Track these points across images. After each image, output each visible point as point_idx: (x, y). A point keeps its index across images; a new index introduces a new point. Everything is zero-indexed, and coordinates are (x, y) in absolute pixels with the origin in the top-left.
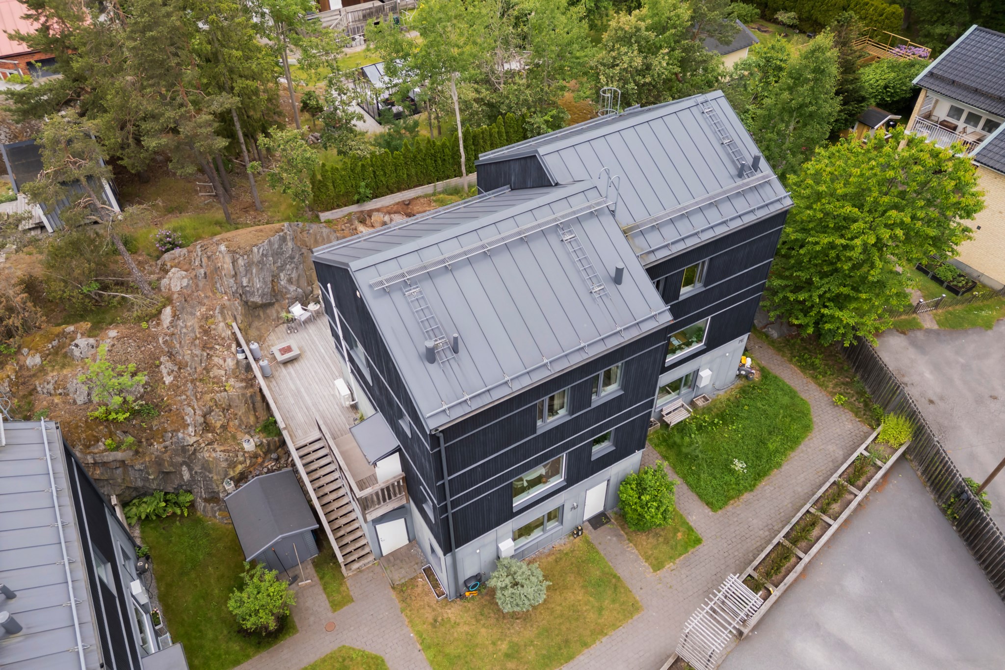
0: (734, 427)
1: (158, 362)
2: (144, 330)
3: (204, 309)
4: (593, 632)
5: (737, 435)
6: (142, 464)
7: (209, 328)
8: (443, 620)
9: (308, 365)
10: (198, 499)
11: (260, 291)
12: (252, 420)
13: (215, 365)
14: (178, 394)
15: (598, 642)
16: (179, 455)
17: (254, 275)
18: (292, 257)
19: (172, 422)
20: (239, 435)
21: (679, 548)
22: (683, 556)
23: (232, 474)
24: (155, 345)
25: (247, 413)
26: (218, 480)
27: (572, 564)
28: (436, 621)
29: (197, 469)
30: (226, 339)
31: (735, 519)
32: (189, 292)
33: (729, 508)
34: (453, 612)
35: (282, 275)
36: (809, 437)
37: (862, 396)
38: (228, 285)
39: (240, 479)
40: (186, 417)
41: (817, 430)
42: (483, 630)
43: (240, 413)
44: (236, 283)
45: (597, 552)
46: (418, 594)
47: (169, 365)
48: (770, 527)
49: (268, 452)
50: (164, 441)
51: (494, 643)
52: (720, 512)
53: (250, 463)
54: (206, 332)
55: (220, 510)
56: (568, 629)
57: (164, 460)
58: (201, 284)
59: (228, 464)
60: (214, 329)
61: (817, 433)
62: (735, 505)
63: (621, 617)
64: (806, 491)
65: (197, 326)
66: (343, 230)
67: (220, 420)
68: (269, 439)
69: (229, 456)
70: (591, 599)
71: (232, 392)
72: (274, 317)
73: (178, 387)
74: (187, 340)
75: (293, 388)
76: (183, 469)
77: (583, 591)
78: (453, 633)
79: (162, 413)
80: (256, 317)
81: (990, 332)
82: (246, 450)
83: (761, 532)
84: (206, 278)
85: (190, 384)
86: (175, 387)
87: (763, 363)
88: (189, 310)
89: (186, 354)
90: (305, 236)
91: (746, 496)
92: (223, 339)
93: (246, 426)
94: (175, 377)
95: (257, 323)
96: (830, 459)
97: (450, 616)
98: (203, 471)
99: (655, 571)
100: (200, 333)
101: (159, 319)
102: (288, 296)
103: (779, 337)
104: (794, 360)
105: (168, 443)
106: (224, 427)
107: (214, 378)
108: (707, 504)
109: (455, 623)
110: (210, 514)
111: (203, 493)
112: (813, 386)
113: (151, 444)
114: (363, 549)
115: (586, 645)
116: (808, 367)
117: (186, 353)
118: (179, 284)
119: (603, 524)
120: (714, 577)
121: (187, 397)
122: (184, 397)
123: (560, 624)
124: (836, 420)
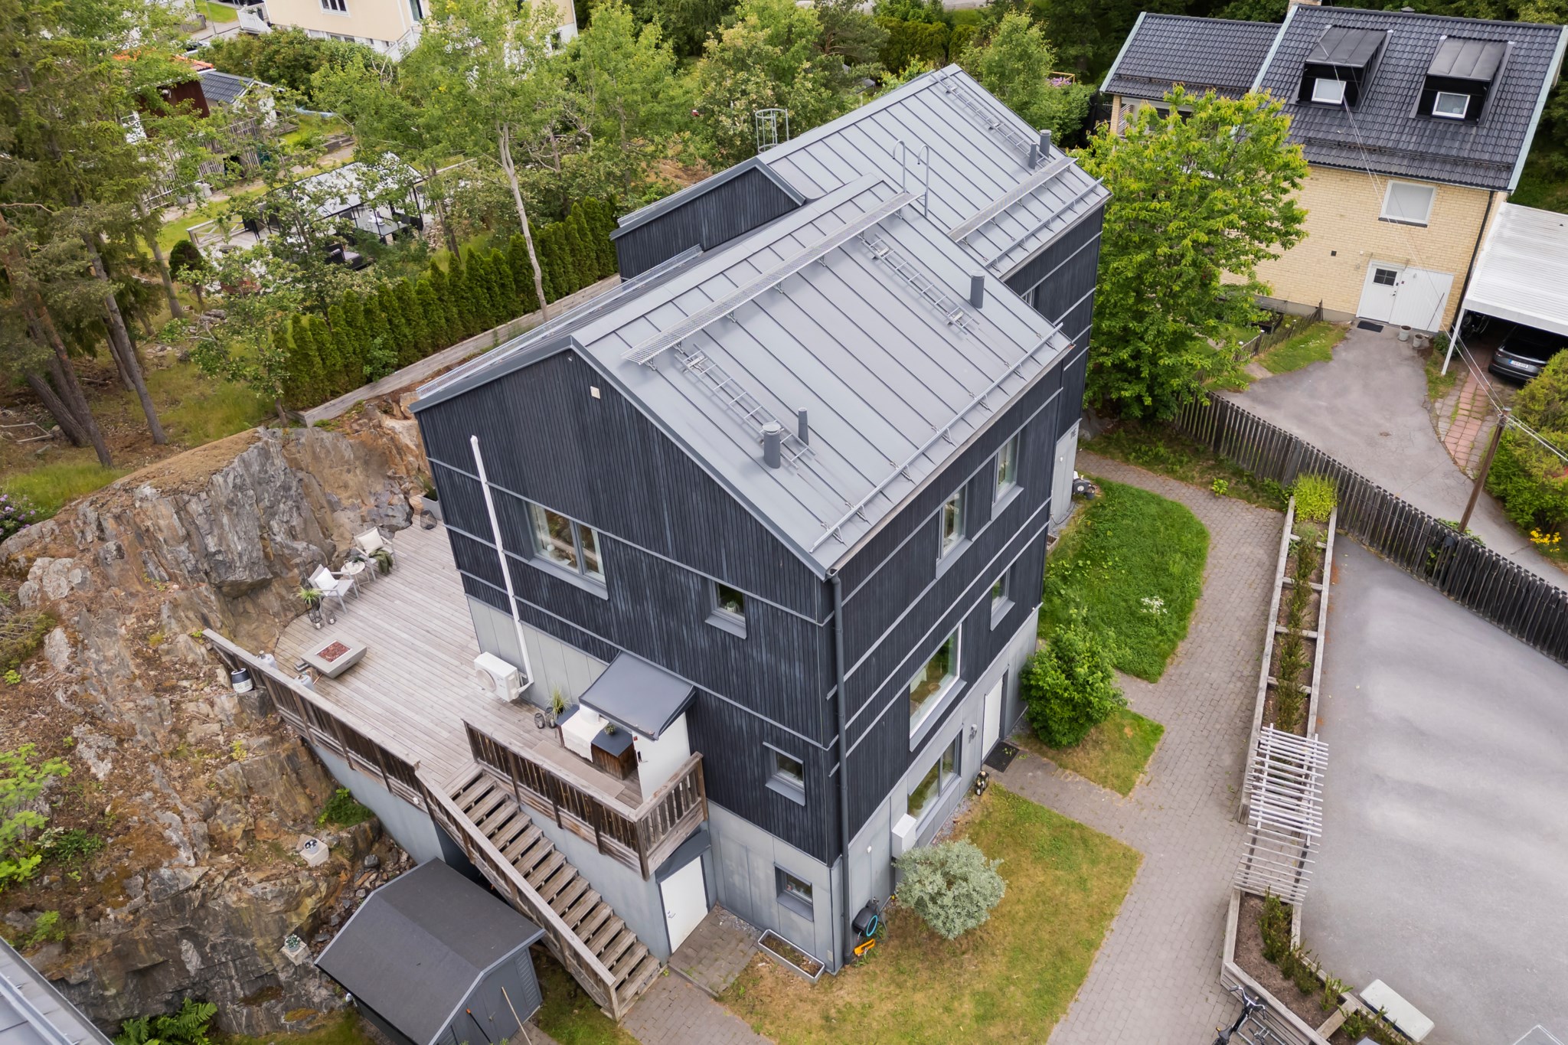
0: (1110, 563)
1: (69, 739)
2: (15, 686)
3: (131, 620)
4: (1091, 921)
5: (1120, 571)
6: (85, 967)
7: (155, 651)
8: (839, 1011)
9: (388, 665)
10: (229, 1005)
11: (245, 558)
12: (303, 804)
13: (192, 718)
14: (134, 792)
15: (1107, 934)
16: (167, 920)
17: (227, 528)
18: (286, 488)
19: (139, 851)
20: (287, 842)
21: (1138, 748)
22: (1151, 758)
23: (296, 921)
24: (49, 709)
25: (288, 796)
26: (267, 946)
27: (999, 834)
28: (827, 1019)
29: (215, 937)
30: (200, 663)
31: (1188, 682)
32: (91, 594)
33: (1170, 670)
34: (849, 991)
35: (274, 524)
36: (1211, 546)
37: (1241, 477)
38: (176, 559)
39: (316, 929)
40: (168, 833)
41: (1214, 534)
42: (919, 997)
43: (276, 797)
44: (194, 552)
45: (1025, 801)
46: (771, 989)
47: (96, 739)
48: (1239, 675)
49: (356, 856)
50: (129, 898)
51: (947, 1010)
52: (1161, 680)
53: (328, 888)
54: (151, 661)
55: (286, 1009)
56: (1052, 933)
57: (136, 942)
58: (114, 572)
59: (287, 902)
60: (168, 652)
61: (1218, 538)
62: (1175, 663)
63: (1120, 881)
64: (1252, 613)
65: (127, 655)
66: (357, 431)
67: (239, 820)
68: (353, 828)
69: (283, 885)
70: (1059, 873)
71: (246, 758)
72: (276, 610)
73: (129, 779)
74: (116, 685)
75: (379, 710)
76: (184, 948)
77: (1039, 867)
78: (870, 1024)
79: (110, 841)
80: (241, 615)
81: (1331, 363)
82: (311, 864)
83: (1231, 686)
84: (122, 557)
85: (152, 767)
86: (121, 780)
87: (1094, 474)
88: (102, 627)
89: (126, 710)
90: (294, 450)
91: (1181, 647)
92: (193, 665)
93: (295, 820)
94: (115, 761)
95: (245, 626)
96: (1254, 564)
97: (848, 999)
98: (231, 936)
99: (1125, 795)
100: (138, 666)
101: (41, 659)
102: (298, 560)
103: (1094, 437)
104: (1131, 458)
105: (138, 900)
106: (249, 834)
107: (197, 744)
108: (1138, 676)
109: (864, 1007)
110: (266, 1028)
111: (238, 989)
112: (1172, 483)
113: (101, 914)
114: (632, 954)
115: (1092, 946)
116: (1154, 463)
117: (124, 709)
118: (64, 583)
119: (1009, 759)
120: (1210, 770)
121: (155, 792)
122: (148, 795)
123: (1035, 932)
124: (1228, 514)
